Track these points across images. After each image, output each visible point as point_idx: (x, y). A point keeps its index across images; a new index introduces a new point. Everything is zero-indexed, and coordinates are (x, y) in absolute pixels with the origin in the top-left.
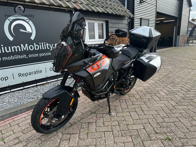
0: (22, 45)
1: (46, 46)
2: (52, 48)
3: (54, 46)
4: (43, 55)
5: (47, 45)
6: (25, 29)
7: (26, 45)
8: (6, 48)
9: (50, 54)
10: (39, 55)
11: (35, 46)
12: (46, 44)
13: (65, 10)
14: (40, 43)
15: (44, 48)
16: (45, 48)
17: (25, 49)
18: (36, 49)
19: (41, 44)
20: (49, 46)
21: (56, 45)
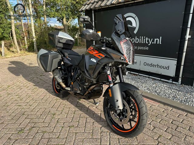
1: (145, 40)
2: (150, 43)
3: (153, 41)
4: (141, 48)
5: (147, 39)
9: (147, 48)
10: (137, 48)
11: (136, 39)
12: (146, 38)
16: (144, 43)
18: (136, 42)
19: (141, 38)
20: (148, 40)
21: (155, 40)
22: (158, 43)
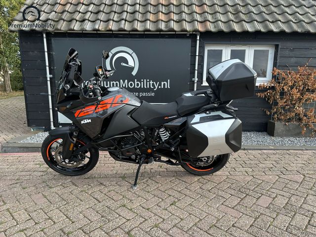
0: (121, 81)
1: (150, 84)
2: (156, 87)
3: (160, 85)
4: (144, 94)
5: (151, 82)
6: (127, 63)
7: (126, 81)
8: (105, 82)
9: (153, 94)
10: (139, 95)
11: (136, 83)
12: (149, 81)
13: (186, 34)
14: (142, 80)
15: (147, 86)
17: (124, 86)
18: (136, 87)
19: (144, 81)
20: (153, 84)
21: (162, 83)
22: (166, 87)
